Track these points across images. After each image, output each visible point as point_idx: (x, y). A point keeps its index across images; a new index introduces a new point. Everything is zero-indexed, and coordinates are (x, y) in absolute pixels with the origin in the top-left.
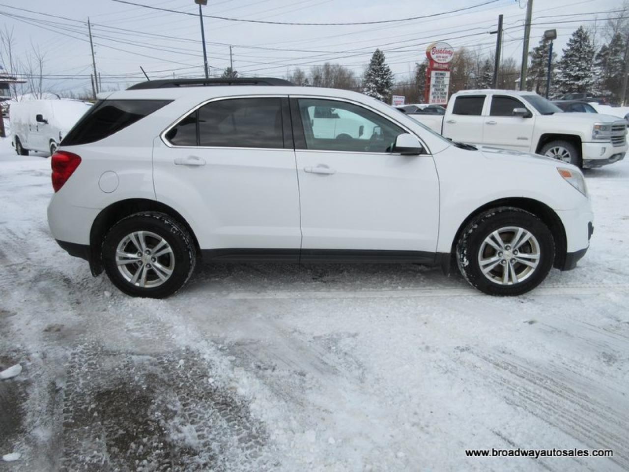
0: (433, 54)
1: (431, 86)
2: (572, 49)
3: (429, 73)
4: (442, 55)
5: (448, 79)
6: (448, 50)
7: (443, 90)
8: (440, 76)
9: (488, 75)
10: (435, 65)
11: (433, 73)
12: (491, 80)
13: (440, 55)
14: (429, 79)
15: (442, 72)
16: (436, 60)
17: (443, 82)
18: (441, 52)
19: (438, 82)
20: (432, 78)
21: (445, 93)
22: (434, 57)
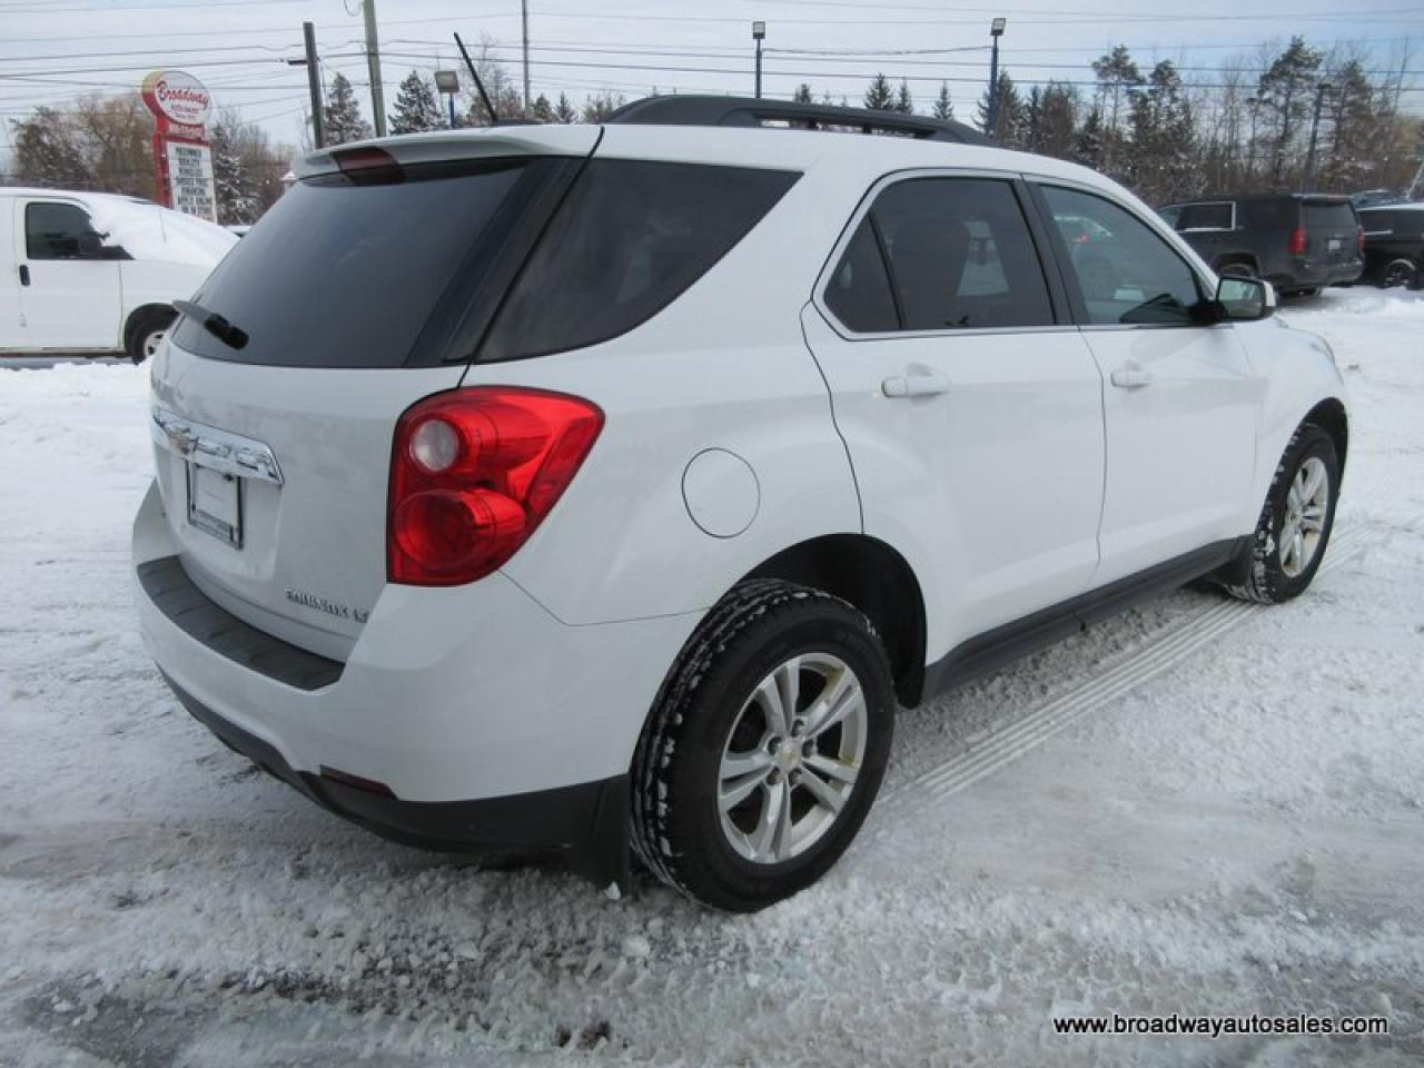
0: (162, 99)
1: (173, 182)
2: (407, 117)
3: (160, 148)
4: (184, 103)
5: (210, 165)
6: (196, 92)
7: (202, 192)
8: (190, 157)
9: (227, 162)
10: (172, 129)
11: (171, 147)
12: (236, 174)
13: (177, 102)
14: (164, 164)
15: (194, 147)
16: (172, 115)
17: (200, 171)
18: (177, 95)
19: (187, 171)
20: (170, 161)
21: (209, 201)
22: (165, 106)
